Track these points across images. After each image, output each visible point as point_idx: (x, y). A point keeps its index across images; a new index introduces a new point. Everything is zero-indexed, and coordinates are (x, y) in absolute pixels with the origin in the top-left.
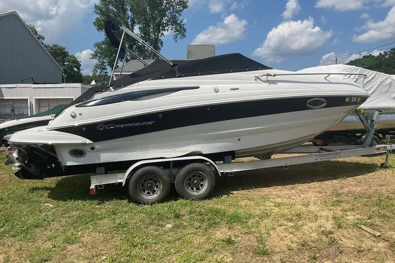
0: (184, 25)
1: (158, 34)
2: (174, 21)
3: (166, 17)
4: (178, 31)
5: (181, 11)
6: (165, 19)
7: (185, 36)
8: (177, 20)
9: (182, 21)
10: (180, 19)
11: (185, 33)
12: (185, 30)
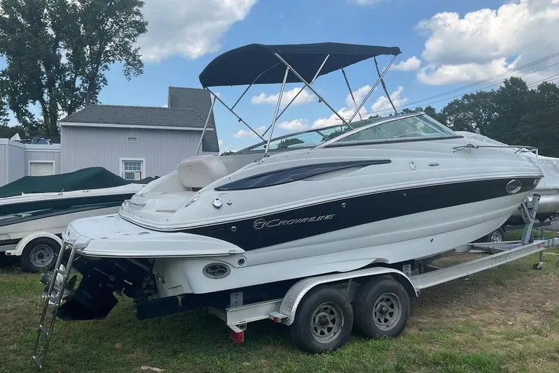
0: (139, 56)
1: (98, 66)
2: (124, 50)
3: (112, 43)
4: (130, 65)
5: (136, 35)
6: (109, 45)
7: (141, 72)
8: (130, 48)
9: (136, 51)
10: (133, 46)
11: (141, 68)
12: (141, 64)
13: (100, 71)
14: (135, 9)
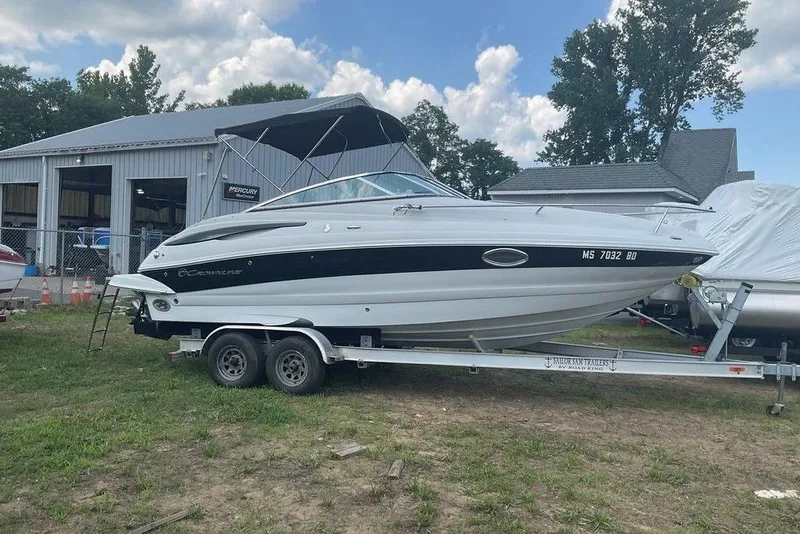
0: (737, 83)
1: (677, 106)
2: (715, 76)
4: (723, 98)
5: (736, 53)
6: (695, 73)
7: (740, 106)
8: (724, 73)
9: (733, 77)
10: (730, 70)
11: (741, 101)
12: (740, 94)
13: (681, 113)
14: (736, 15)
